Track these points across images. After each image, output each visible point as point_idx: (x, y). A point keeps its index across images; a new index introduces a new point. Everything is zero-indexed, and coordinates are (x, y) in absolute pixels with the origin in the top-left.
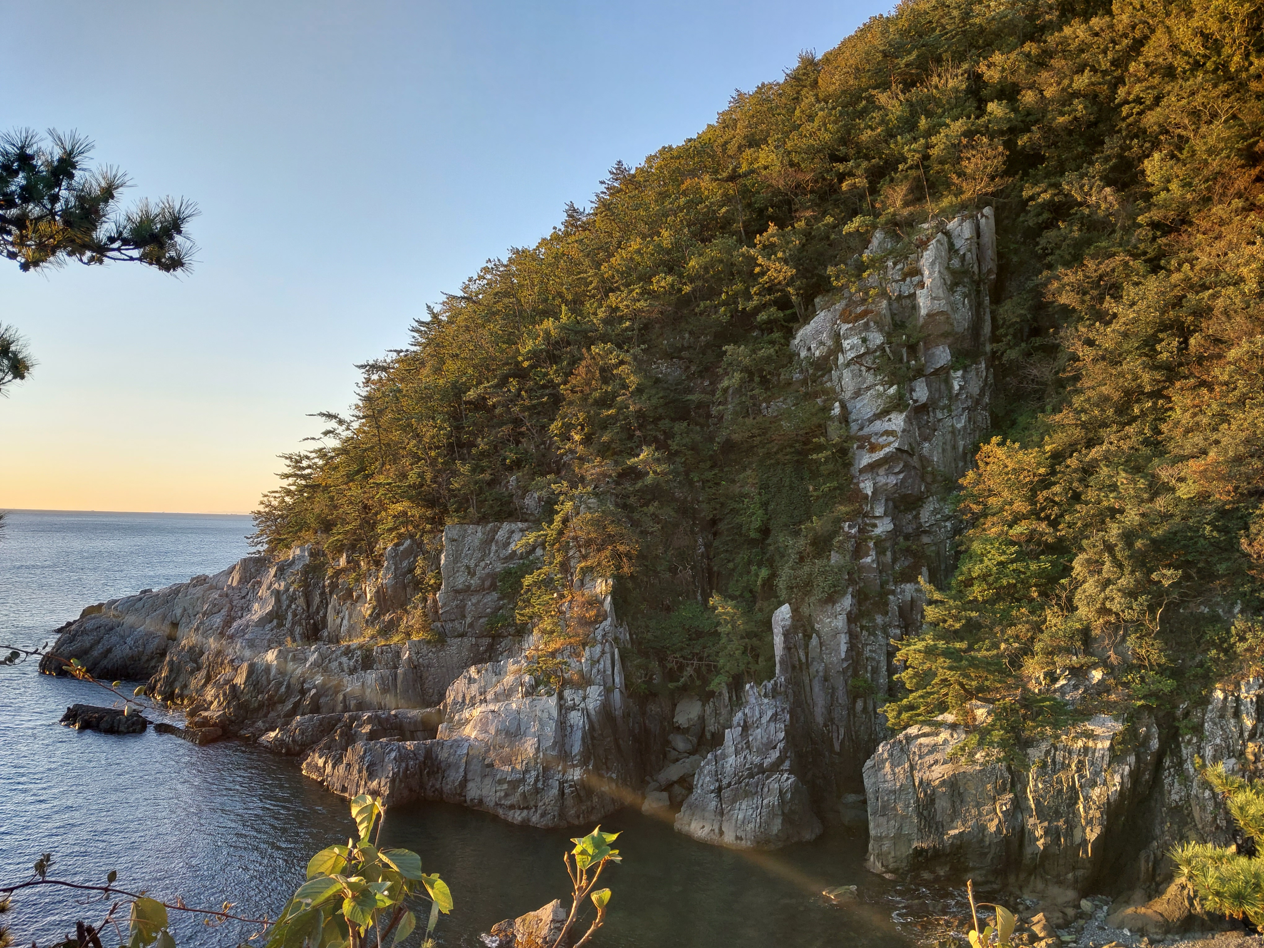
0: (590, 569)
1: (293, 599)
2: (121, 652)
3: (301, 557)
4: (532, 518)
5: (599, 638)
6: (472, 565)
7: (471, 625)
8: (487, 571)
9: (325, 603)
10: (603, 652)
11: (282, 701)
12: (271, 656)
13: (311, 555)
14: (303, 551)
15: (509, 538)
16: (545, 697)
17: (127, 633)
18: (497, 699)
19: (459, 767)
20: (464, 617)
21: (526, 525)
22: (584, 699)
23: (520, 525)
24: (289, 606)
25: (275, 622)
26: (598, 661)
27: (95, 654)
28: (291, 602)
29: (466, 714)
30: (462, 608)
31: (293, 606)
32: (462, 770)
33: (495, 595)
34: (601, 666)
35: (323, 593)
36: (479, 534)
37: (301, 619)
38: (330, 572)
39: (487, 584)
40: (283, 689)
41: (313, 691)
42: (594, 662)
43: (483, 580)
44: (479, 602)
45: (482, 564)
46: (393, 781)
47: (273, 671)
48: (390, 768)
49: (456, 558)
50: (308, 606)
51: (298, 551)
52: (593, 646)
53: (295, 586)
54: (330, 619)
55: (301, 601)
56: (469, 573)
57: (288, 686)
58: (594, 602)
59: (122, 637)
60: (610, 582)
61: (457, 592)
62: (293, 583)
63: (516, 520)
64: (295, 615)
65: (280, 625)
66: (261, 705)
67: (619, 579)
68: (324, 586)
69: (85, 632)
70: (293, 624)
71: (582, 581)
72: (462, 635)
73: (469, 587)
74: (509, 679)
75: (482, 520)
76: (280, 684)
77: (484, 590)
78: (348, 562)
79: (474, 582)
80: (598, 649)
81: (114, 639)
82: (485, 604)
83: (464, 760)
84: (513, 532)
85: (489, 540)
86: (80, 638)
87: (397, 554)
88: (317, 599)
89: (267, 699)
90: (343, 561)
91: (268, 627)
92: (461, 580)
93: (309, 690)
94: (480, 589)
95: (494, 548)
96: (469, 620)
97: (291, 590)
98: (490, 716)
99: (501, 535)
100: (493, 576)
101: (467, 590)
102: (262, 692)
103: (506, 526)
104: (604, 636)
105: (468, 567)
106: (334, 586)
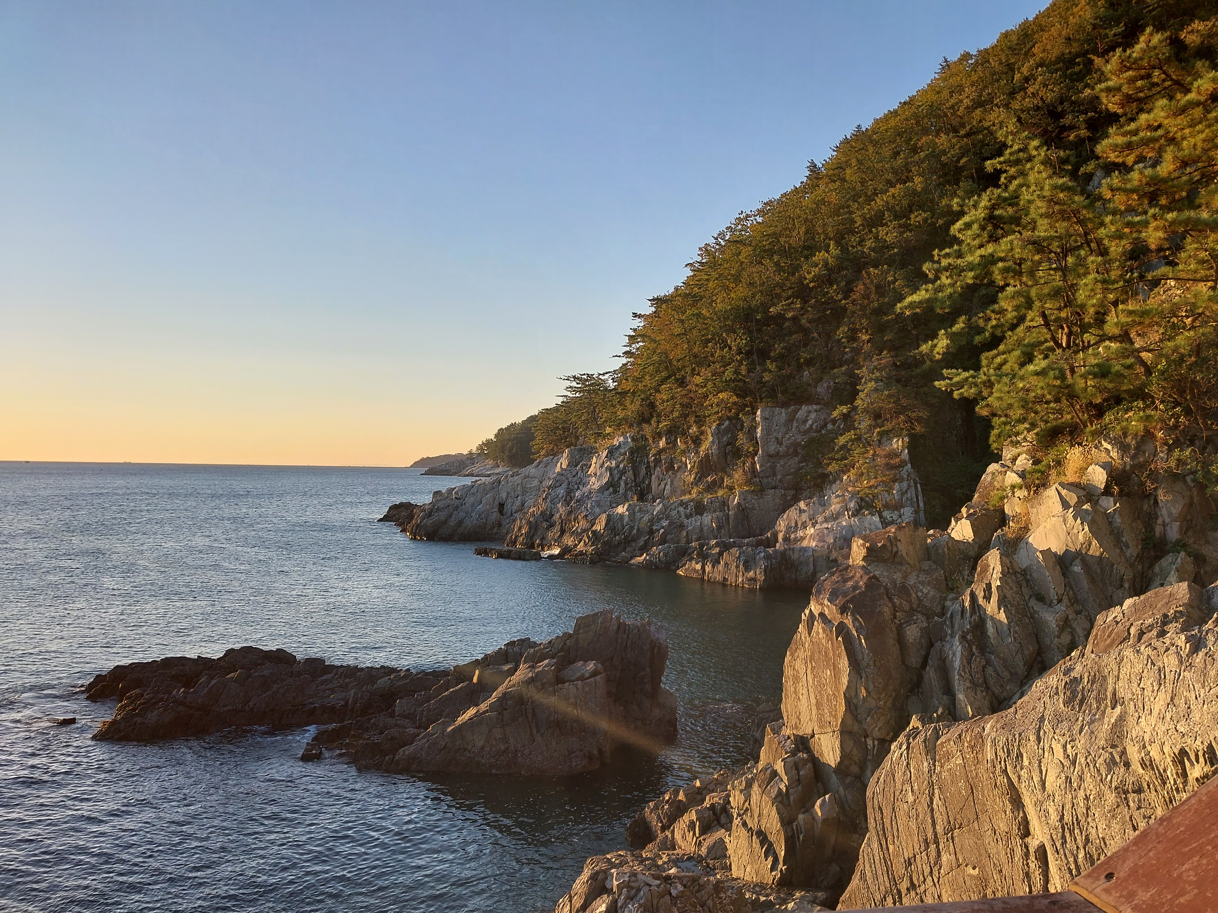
0: (887, 433)
1: (623, 473)
2: (471, 523)
3: (626, 443)
4: (823, 402)
5: (905, 476)
6: (780, 437)
7: (781, 481)
8: (791, 441)
9: (649, 474)
10: (909, 486)
11: (634, 540)
12: (621, 509)
13: (633, 440)
14: (626, 438)
15: (807, 416)
16: (869, 517)
17: (470, 510)
18: (826, 520)
19: (808, 564)
20: (775, 475)
21: (818, 407)
22: (900, 516)
23: (815, 407)
24: (620, 478)
25: (611, 489)
26: (906, 492)
27: (452, 524)
28: (621, 475)
29: (800, 533)
30: (773, 468)
31: (623, 478)
32: (811, 565)
33: (796, 459)
34: (909, 495)
35: (648, 467)
36: (783, 414)
37: (631, 487)
38: (653, 451)
39: (791, 450)
40: (635, 531)
41: (662, 531)
42: (903, 493)
43: (788, 447)
44: (786, 464)
45: (787, 436)
46: (765, 571)
47: (626, 520)
48: (762, 564)
49: (767, 431)
50: (635, 478)
51: (621, 439)
52: (901, 482)
53: (625, 462)
54: (654, 486)
55: (630, 474)
56: (778, 443)
57: (638, 530)
58: (894, 454)
59: (467, 513)
60: (906, 439)
61: (770, 456)
62: (623, 461)
63: (811, 404)
64: (626, 484)
65: (615, 492)
66: (619, 543)
67: (912, 437)
68: (648, 462)
69: (438, 509)
70: (626, 490)
71: (880, 441)
72: (775, 488)
73: (778, 453)
74: (835, 507)
75: (784, 405)
76: (632, 528)
77: (789, 455)
78: (667, 444)
79: (782, 449)
80: (905, 484)
81: (462, 515)
82: (790, 466)
83: (811, 559)
84: (810, 412)
85: (791, 420)
86: (436, 514)
87: (719, 432)
88: (643, 471)
89: (624, 539)
90: (662, 443)
91: (606, 493)
92: (773, 448)
93: (659, 530)
94: (786, 455)
95: (795, 424)
96: (779, 477)
97: (621, 466)
98: (825, 531)
99: (801, 414)
100: (796, 445)
101: (777, 455)
102: (618, 534)
103: (804, 408)
104: (908, 475)
105: (777, 439)
106: (657, 462)
